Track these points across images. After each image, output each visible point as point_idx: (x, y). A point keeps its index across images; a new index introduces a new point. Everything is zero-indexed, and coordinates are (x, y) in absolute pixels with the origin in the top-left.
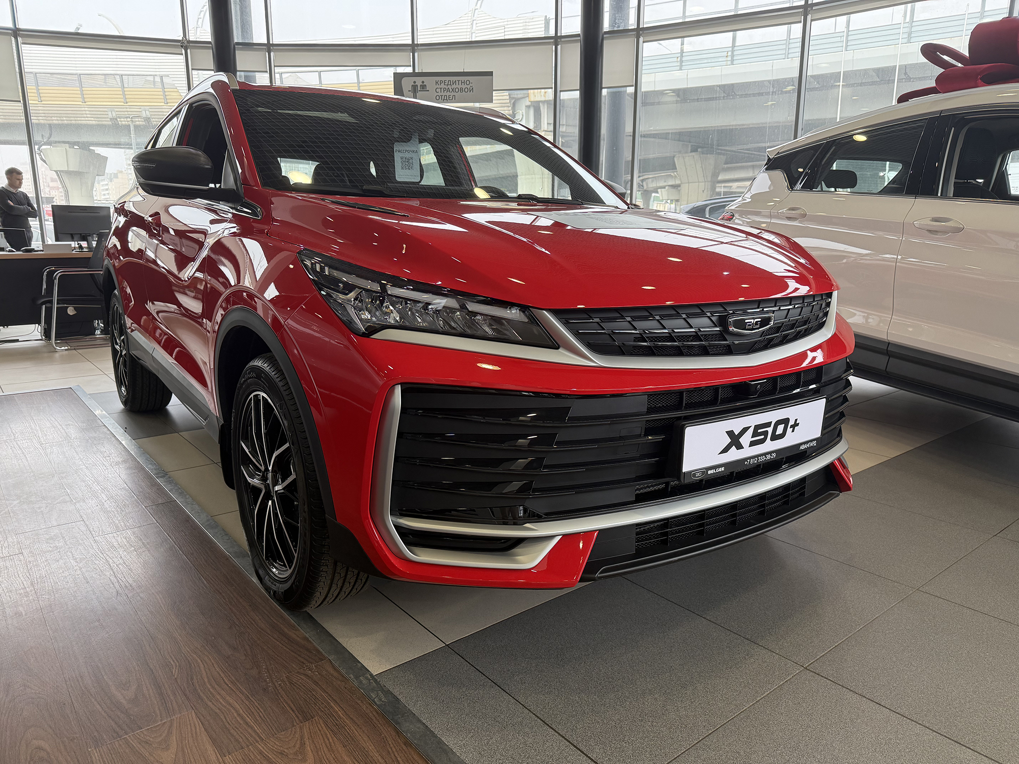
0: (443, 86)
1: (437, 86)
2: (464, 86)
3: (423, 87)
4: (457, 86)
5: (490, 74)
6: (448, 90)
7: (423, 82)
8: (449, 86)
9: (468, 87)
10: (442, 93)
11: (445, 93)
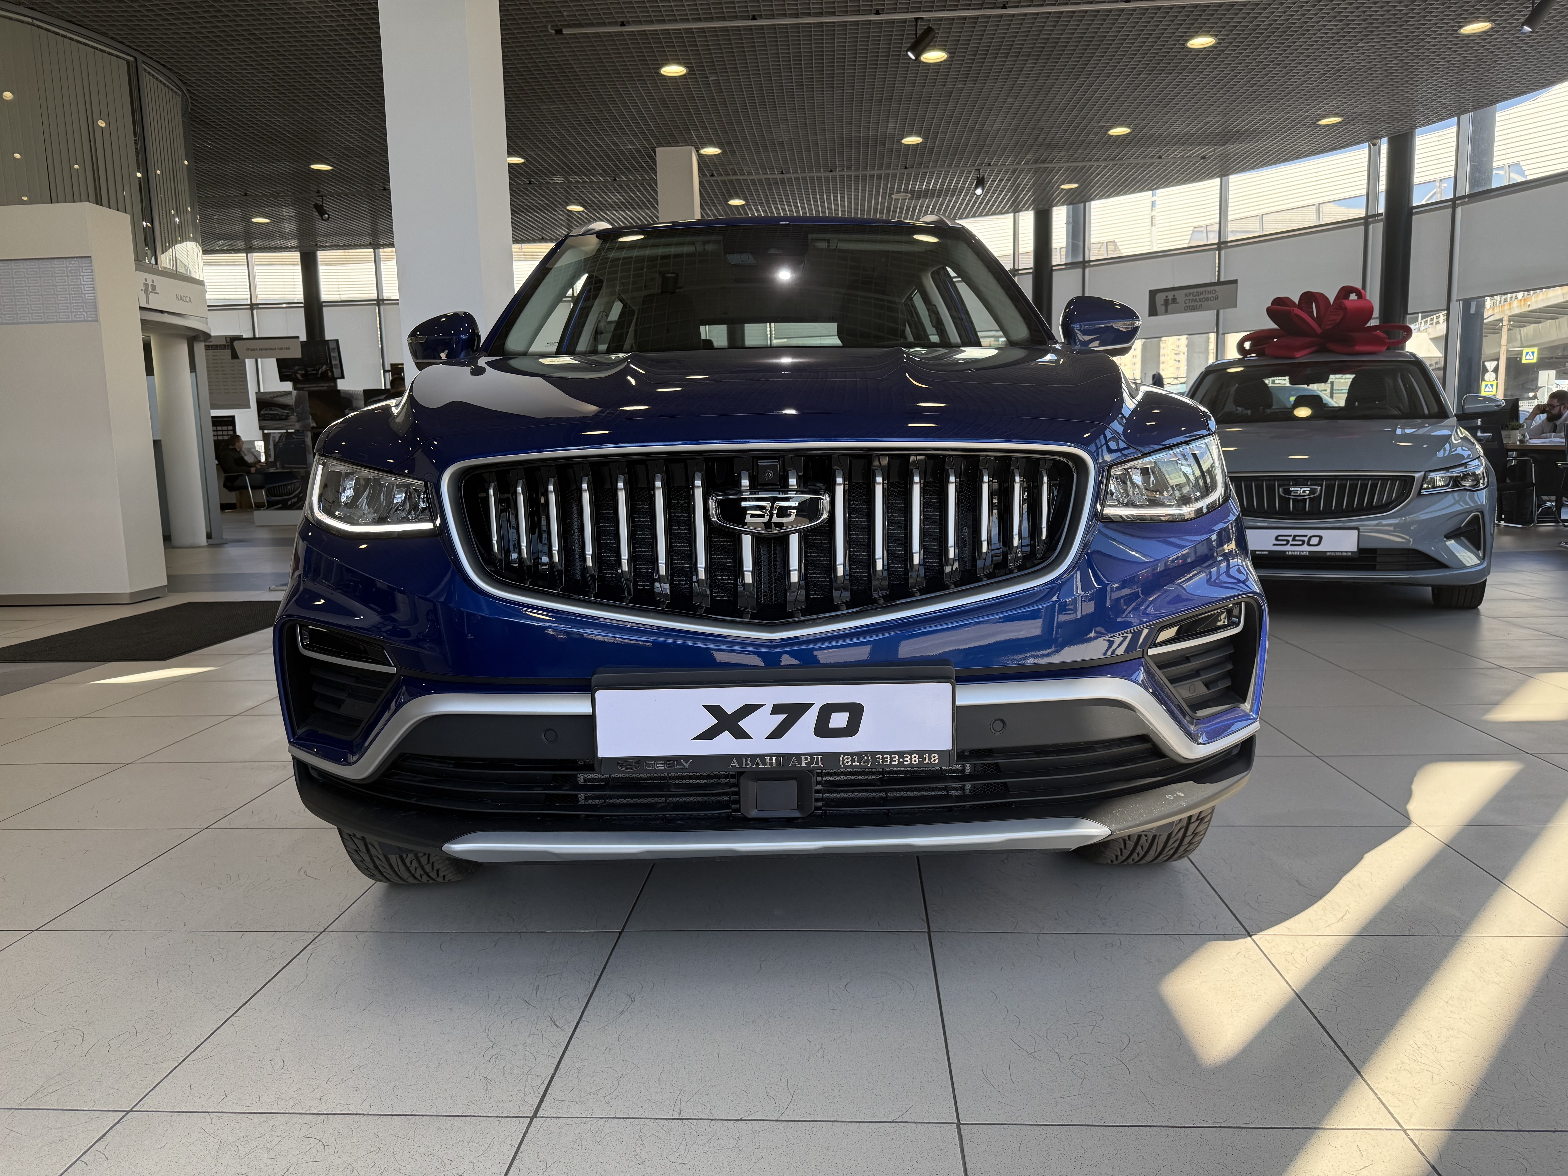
0: (1191, 297)
1: (1187, 298)
2: (1210, 296)
3: (1174, 300)
4: (1204, 296)
5: (1235, 282)
6: (1196, 300)
7: (1174, 296)
8: (1197, 297)
9: (1214, 296)
10: (1191, 304)
11: (1194, 304)
